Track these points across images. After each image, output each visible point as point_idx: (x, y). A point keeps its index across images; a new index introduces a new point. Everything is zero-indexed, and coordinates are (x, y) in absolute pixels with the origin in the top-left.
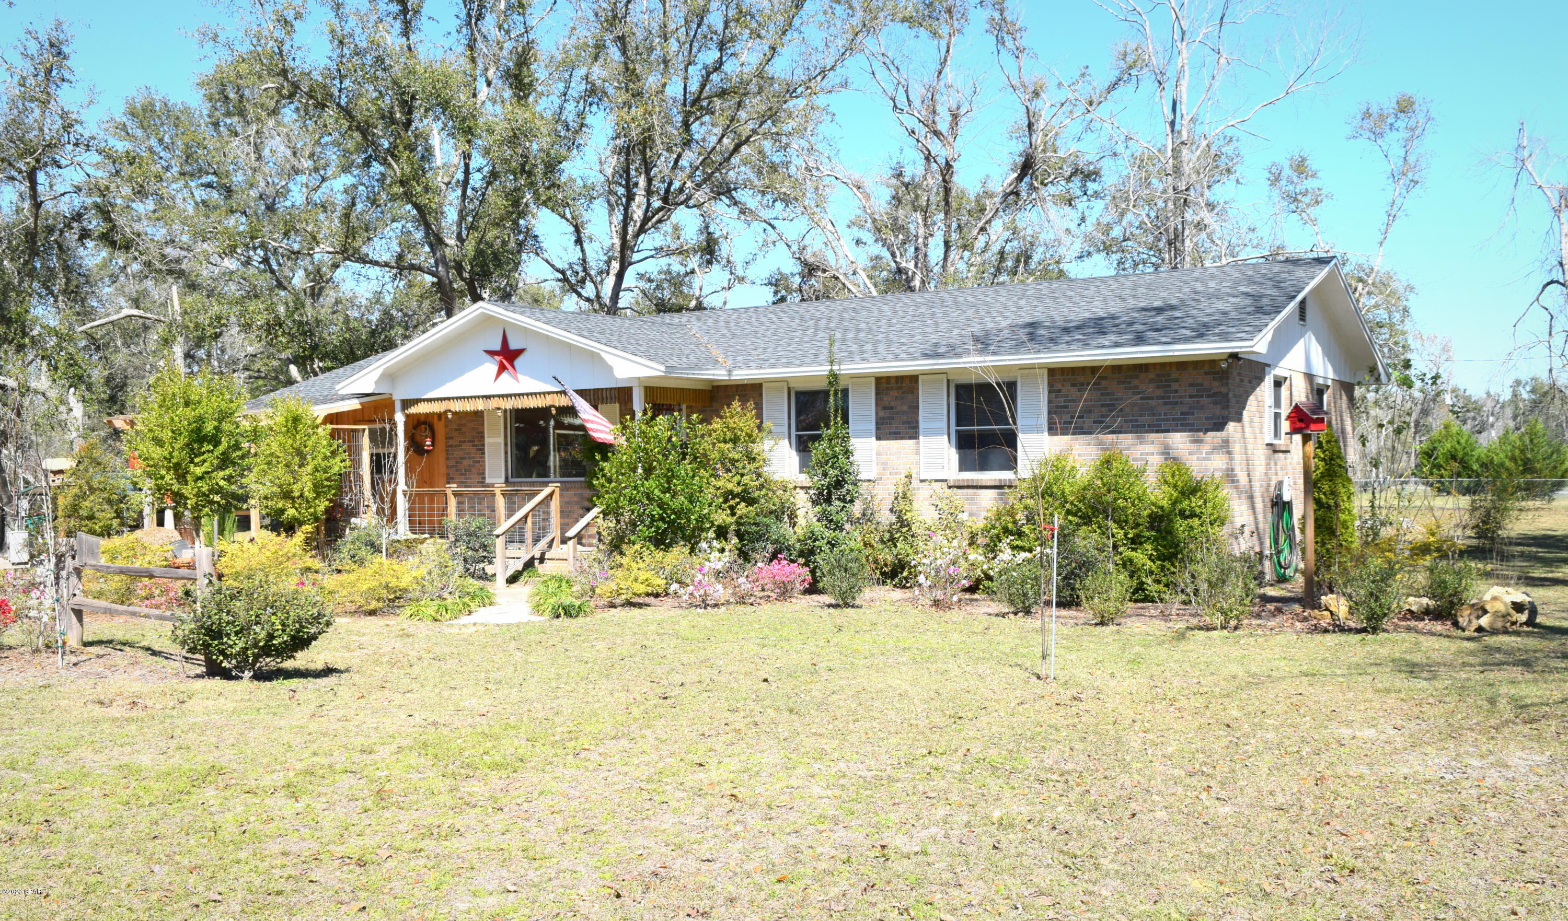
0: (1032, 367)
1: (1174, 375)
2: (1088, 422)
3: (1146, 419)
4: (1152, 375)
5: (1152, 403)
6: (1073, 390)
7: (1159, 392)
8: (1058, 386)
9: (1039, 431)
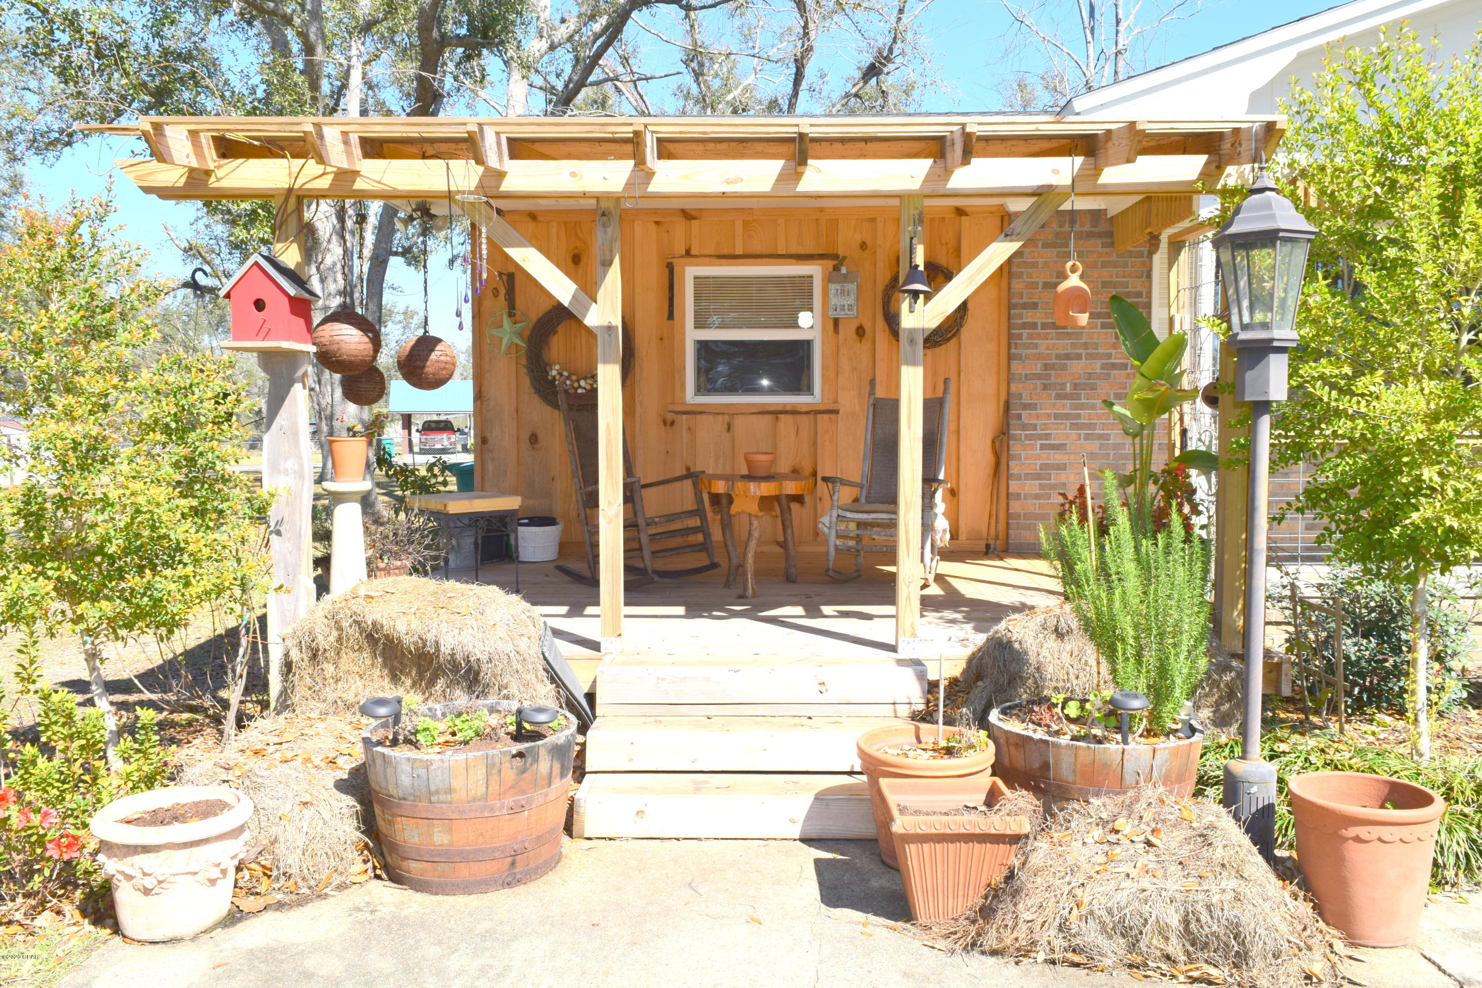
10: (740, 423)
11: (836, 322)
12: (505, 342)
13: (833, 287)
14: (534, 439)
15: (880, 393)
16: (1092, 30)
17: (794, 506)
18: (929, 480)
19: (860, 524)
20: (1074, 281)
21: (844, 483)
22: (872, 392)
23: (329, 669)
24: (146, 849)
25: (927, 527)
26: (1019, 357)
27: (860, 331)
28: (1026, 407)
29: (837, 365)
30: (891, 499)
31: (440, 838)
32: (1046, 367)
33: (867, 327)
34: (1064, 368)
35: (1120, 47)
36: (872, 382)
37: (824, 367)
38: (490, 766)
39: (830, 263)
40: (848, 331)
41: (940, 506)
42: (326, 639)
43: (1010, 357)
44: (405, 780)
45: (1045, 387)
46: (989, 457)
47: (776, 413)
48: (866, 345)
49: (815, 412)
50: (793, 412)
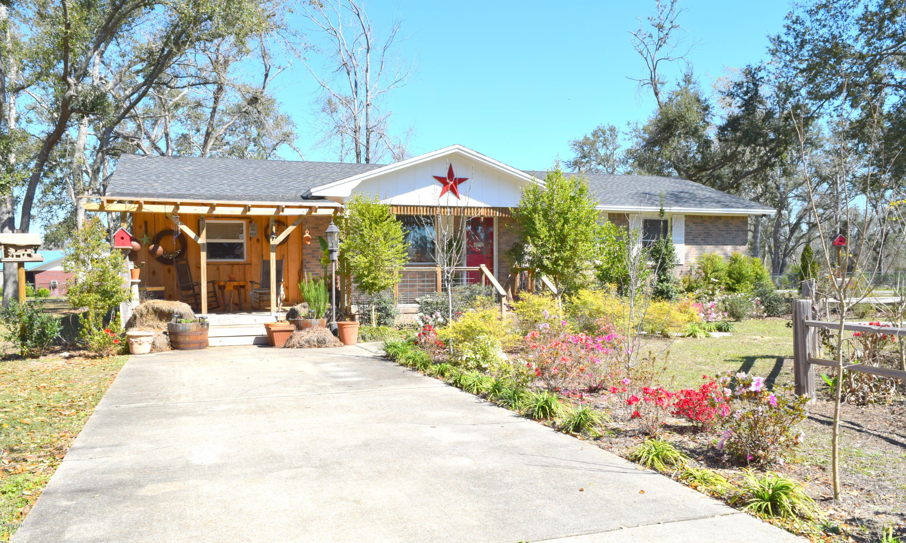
0: (678, 214)
1: (730, 221)
2: (699, 240)
3: (720, 239)
4: (722, 221)
5: (723, 232)
6: (694, 225)
7: (725, 228)
8: (688, 223)
9: (682, 243)
10: (221, 267)
11: (250, 238)
12: (145, 242)
13: (250, 228)
14: (154, 273)
15: (265, 258)
16: (356, 93)
17: (242, 289)
18: (278, 281)
19: (260, 294)
20: (307, 235)
21: (256, 283)
22: (262, 258)
23: (144, 319)
24: (141, 336)
25: (278, 294)
26: (305, 248)
27: (258, 240)
28: (308, 262)
29: (251, 250)
30: (269, 287)
31: (187, 339)
32: (313, 251)
33: (260, 239)
34: (318, 251)
35: (368, 102)
36: (262, 255)
37: (247, 251)
38: (197, 326)
39: (248, 220)
40: (254, 240)
41: (282, 289)
42: (145, 312)
43: (302, 248)
44: (181, 329)
45: (313, 257)
46: (297, 277)
47: (232, 264)
48: (259, 245)
49: (244, 264)
50: (238, 264)
